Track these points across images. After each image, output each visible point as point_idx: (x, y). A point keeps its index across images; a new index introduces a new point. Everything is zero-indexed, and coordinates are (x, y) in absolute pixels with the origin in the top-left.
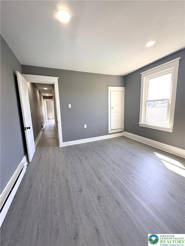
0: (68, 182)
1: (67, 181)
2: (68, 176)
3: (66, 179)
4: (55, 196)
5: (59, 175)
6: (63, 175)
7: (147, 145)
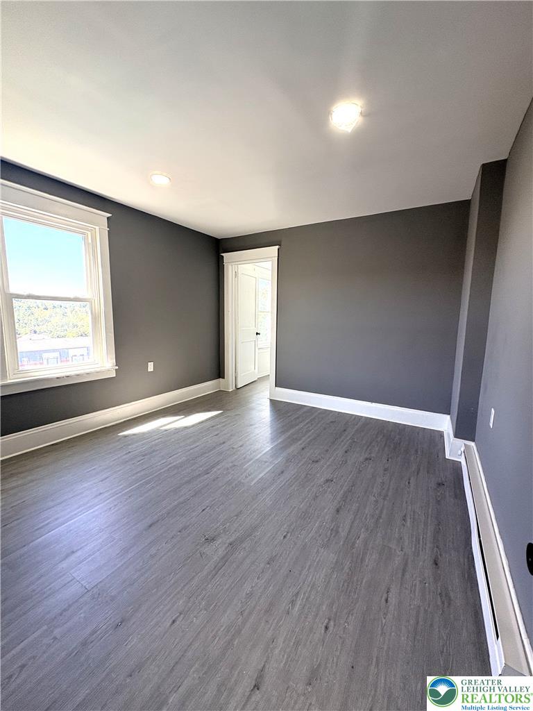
0: (338, 506)
1: (338, 511)
2: (327, 517)
3: (337, 514)
4: (377, 501)
5: (347, 538)
6: (336, 531)
7: (52, 445)
